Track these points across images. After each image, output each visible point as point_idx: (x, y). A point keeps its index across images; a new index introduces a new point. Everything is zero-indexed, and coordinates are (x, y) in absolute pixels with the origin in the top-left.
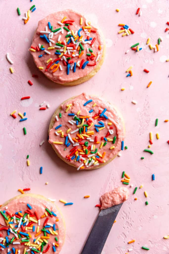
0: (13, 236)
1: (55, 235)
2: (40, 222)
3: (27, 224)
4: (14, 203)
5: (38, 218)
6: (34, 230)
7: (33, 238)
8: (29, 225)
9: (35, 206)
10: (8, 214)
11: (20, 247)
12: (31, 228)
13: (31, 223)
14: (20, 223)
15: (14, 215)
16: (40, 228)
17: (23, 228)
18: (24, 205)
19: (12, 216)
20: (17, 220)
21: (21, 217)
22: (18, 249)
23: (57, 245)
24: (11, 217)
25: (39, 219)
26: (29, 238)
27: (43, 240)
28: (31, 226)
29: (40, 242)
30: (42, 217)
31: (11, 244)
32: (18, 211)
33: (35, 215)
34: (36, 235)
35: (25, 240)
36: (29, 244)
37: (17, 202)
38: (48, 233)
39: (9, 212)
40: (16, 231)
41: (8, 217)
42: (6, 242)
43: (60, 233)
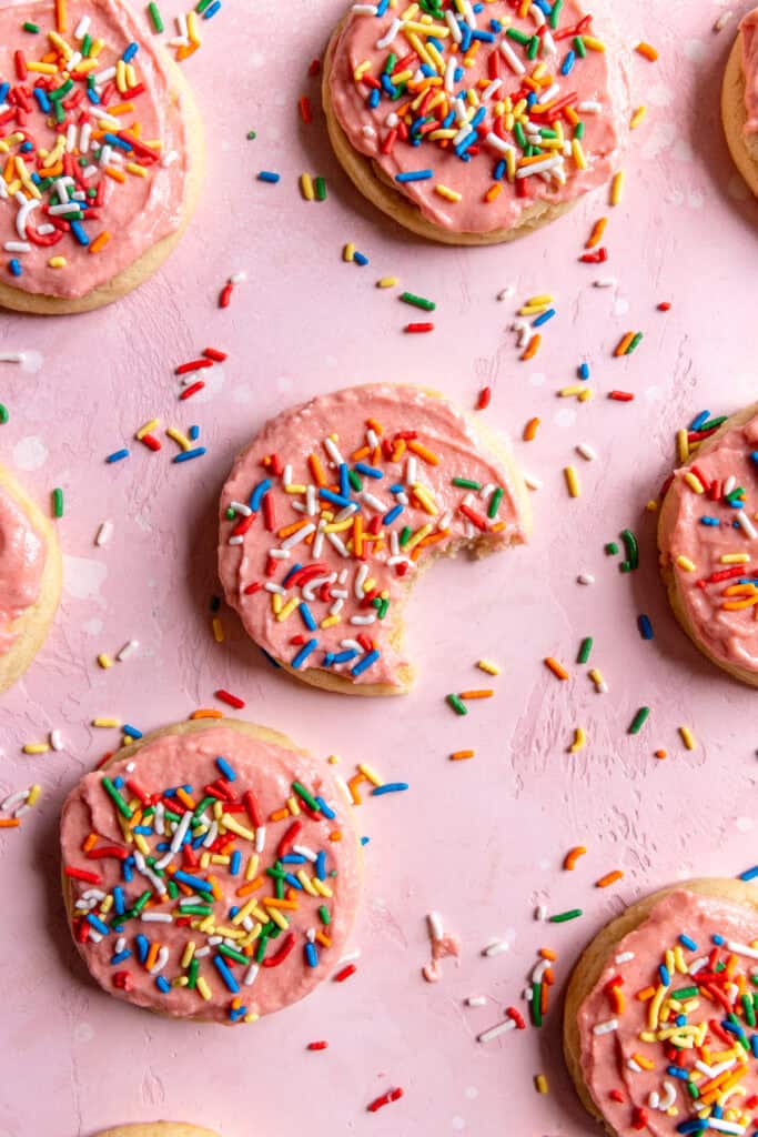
0: (145, 886)
1: (321, 896)
2: (265, 837)
3: (209, 842)
4: (161, 751)
5: (259, 820)
6: (234, 870)
8: (217, 848)
9: (248, 770)
10: (133, 792)
11: (172, 934)
12: (226, 860)
13: (225, 840)
14: (182, 834)
15: (157, 797)
16: (260, 864)
17: (191, 856)
19: (148, 801)
20: (167, 822)
21: (186, 808)
22: (163, 940)
23: (324, 940)
24: (145, 809)
25: (260, 823)
26: (211, 898)
27: (268, 914)
28: (225, 851)
29: (256, 920)
30: (274, 816)
31: (132, 920)
32: (177, 783)
33: (245, 806)
34: (242, 891)
35: (195, 909)
36: (208, 925)
37: (173, 747)
38: (292, 886)
39: (138, 783)
40: (160, 865)
41: (133, 807)
42: (113, 907)
43: (341, 892)
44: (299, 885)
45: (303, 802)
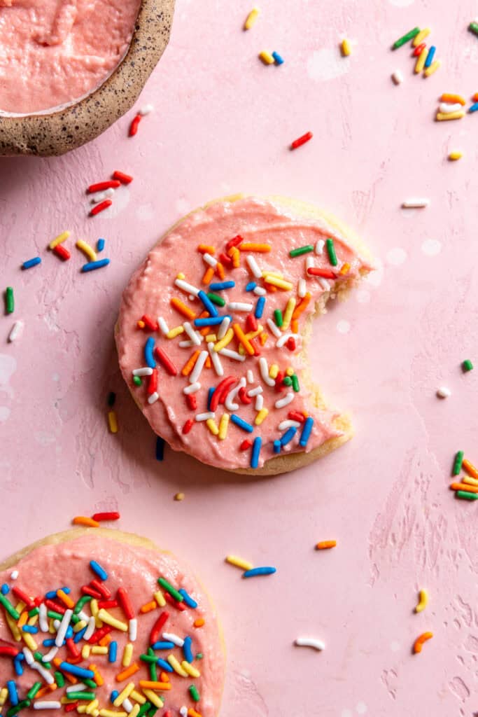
0: (34, 678)
1: (191, 677)
2: (137, 628)
3: (88, 636)
4: (41, 559)
5: (131, 613)
6: (113, 658)
7: (110, 686)
8: (95, 640)
9: (117, 569)
10: (18, 596)
12: (104, 650)
13: (102, 632)
14: (64, 629)
15: (40, 599)
16: (134, 652)
17: (74, 649)
18: (78, 564)
19: (33, 604)
20: (50, 619)
21: (66, 607)
23: (196, 715)
24: (30, 609)
25: (132, 616)
26: (94, 684)
27: (145, 696)
28: (103, 641)
29: (134, 701)
30: (145, 609)
31: (26, 710)
32: (56, 587)
33: (119, 602)
34: (121, 677)
35: (81, 695)
36: (93, 708)
37: (51, 555)
38: (164, 670)
39: (22, 589)
40: (47, 658)
41: (19, 609)
42: (8, 699)
43: (208, 673)
44: (171, 669)
45: (168, 595)
